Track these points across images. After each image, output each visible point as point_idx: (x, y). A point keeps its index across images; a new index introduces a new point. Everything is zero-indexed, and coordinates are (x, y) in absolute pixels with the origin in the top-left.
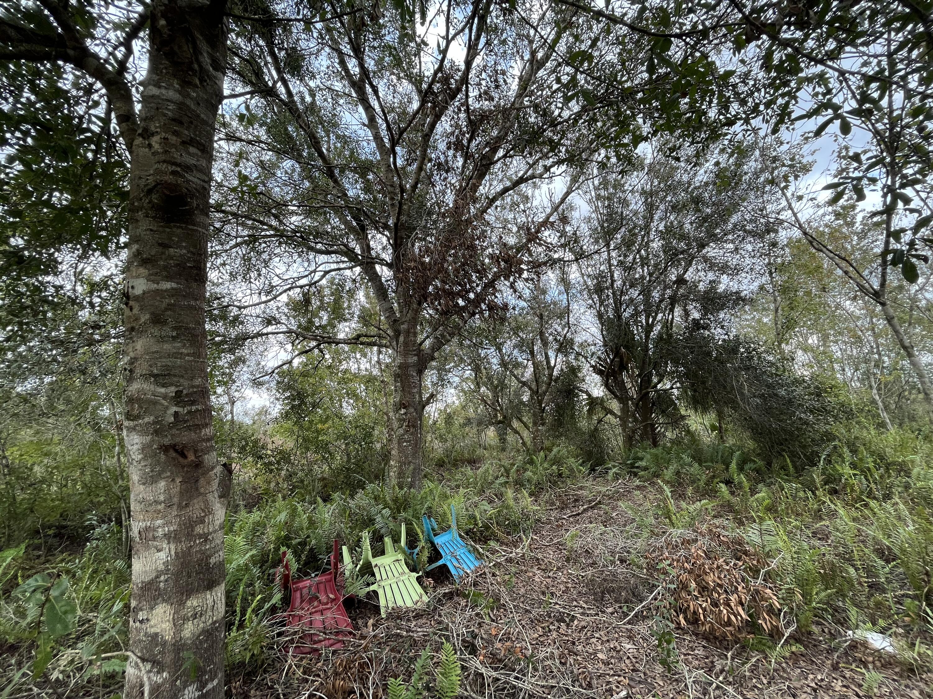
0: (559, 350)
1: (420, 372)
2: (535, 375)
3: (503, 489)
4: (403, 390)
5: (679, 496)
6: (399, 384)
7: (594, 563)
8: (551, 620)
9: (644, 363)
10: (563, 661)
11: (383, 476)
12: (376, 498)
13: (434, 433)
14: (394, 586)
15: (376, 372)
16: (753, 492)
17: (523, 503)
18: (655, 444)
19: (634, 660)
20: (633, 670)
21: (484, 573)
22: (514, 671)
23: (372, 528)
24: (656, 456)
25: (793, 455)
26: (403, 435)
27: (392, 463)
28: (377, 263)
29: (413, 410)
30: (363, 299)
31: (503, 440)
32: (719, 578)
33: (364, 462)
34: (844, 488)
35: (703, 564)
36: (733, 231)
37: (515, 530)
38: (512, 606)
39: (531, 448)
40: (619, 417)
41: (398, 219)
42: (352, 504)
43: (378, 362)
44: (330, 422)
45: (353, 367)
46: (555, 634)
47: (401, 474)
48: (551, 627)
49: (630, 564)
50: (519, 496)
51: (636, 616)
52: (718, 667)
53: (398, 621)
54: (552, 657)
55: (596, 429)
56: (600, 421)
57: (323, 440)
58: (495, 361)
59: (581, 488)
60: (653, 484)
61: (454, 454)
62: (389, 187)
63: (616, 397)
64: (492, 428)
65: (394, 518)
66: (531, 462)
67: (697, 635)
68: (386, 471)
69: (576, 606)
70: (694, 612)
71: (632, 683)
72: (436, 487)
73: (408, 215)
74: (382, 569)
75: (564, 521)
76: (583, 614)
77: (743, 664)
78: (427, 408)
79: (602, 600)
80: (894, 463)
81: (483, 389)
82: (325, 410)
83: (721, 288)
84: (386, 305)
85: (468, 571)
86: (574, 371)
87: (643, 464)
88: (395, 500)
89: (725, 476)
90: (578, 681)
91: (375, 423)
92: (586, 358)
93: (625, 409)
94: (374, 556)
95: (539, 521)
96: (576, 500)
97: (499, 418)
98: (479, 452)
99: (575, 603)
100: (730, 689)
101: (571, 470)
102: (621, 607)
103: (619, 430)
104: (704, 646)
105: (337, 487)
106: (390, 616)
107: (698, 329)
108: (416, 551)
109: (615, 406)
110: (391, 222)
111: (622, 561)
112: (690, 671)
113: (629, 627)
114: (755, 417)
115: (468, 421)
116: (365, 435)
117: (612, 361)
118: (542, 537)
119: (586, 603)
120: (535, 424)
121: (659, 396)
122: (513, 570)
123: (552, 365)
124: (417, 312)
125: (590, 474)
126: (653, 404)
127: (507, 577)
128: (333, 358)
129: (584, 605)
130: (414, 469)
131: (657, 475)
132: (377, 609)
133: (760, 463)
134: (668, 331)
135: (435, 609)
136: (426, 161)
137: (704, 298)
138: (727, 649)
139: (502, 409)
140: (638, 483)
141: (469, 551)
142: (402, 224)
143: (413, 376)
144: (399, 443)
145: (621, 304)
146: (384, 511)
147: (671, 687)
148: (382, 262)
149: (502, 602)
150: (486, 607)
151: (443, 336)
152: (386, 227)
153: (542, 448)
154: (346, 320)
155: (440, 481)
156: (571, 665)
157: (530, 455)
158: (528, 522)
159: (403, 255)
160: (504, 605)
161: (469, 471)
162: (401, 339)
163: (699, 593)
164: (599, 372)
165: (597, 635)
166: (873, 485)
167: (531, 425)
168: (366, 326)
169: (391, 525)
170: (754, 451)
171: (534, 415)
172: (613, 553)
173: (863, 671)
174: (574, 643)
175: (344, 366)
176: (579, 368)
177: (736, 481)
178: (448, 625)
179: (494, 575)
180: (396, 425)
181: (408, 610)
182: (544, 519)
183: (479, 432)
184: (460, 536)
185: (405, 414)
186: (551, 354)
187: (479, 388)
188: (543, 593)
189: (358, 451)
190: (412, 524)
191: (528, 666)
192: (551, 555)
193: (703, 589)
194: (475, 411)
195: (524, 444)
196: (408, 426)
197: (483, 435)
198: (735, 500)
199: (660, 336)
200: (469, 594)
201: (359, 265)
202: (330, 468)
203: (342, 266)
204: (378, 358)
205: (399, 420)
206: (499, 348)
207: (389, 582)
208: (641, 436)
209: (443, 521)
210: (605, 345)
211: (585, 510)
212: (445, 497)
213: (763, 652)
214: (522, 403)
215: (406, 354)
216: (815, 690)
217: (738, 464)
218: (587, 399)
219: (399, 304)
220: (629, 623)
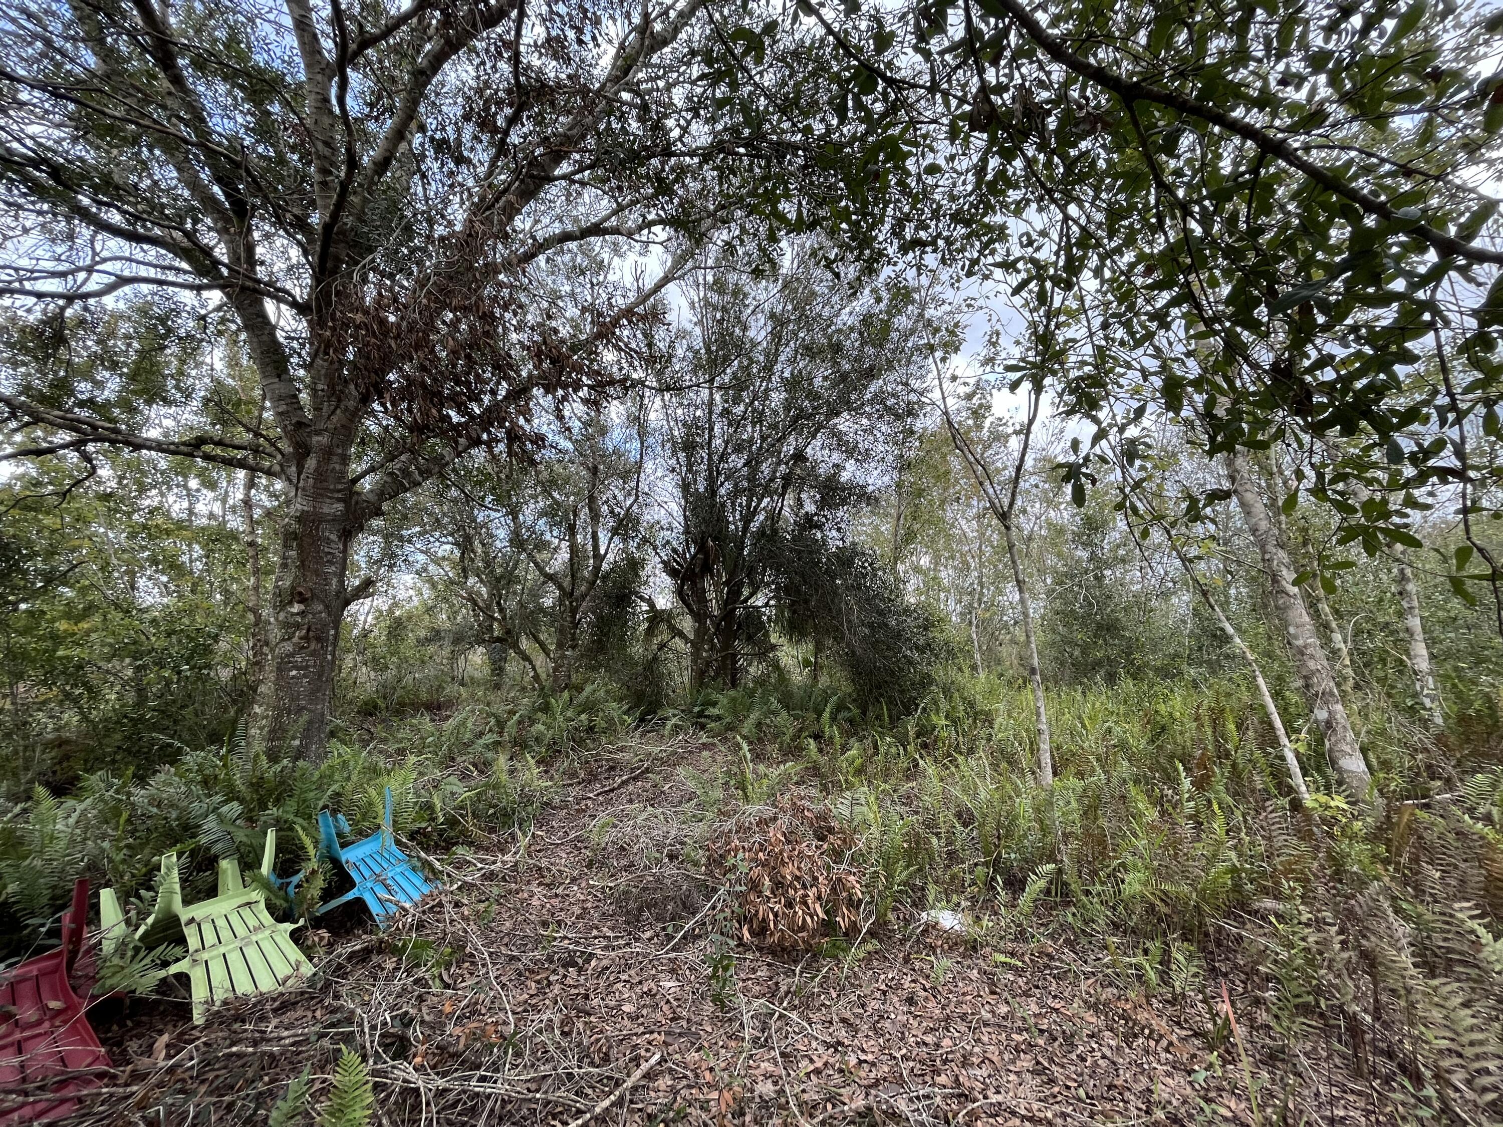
0: (615, 532)
1: (347, 535)
2: (572, 565)
3: (490, 755)
4: (303, 566)
5: (758, 757)
6: (293, 553)
7: (632, 865)
8: (552, 967)
9: (736, 566)
10: (566, 1029)
11: (232, 735)
12: (207, 783)
13: (361, 653)
14: (235, 959)
15: (235, 523)
16: (845, 749)
17: (524, 776)
18: (734, 685)
19: (675, 1003)
20: (672, 1020)
21: (440, 904)
22: (478, 1068)
23: (190, 844)
24: (734, 700)
25: (891, 702)
26: (292, 655)
27: (257, 709)
28: (269, 295)
29: (321, 607)
30: (219, 365)
31: (498, 669)
32: (799, 868)
33: (183, 707)
34: (935, 741)
35: (781, 853)
36: (871, 402)
37: (504, 823)
38: (486, 955)
39: (547, 684)
40: (691, 642)
41: (335, 216)
42: (139, 795)
43: (247, 503)
44: (97, 619)
45: (177, 506)
46: (557, 989)
47: (276, 733)
48: (553, 978)
49: (682, 862)
50: (519, 765)
51: (684, 937)
52: (784, 988)
53: (236, 1026)
54: (550, 1026)
55: (655, 659)
56: (662, 646)
57: (69, 658)
58: (502, 533)
59: (621, 749)
60: (725, 740)
61: (399, 692)
62: (320, 146)
63: (691, 611)
64: (481, 650)
65: (251, 820)
66: (546, 708)
67: (760, 949)
68: (241, 726)
69: (595, 938)
70: (764, 920)
71: (669, 1039)
72: (356, 755)
73: (361, 219)
74: (207, 929)
75: (589, 802)
76: (605, 948)
77: (812, 979)
78: (353, 607)
79: (638, 921)
80: (981, 712)
81: (472, 580)
82: (83, 591)
83: (845, 476)
84: (280, 387)
85: (407, 905)
86: (634, 565)
87: (713, 711)
88: (257, 784)
89: (815, 728)
90: (588, 1056)
91: (221, 627)
92: (655, 548)
93: (701, 631)
94: (187, 902)
95: (546, 804)
96: (612, 768)
97: (496, 634)
98: (451, 689)
99: (595, 932)
100: (794, 1015)
101: (610, 721)
102: (664, 929)
103: (687, 662)
104: (769, 965)
105: (100, 760)
106: (216, 1019)
107: (811, 528)
108: (295, 880)
109: (687, 624)
110: (315, 219)
111: (672, 857)
112: (749, 1003)
113: (673, 955)
114: (859, 651)
115: (436, 635)
116: (193, 651)
117: (693, 557)
118: (551, 831)
119: (612, 929)
120: (560, 645)
121: (748, 615)
122: (496, 891)
123: (602, 552)
124: (355, 417)
125: (636, 728)
126: (739, 628)
127: (481, 907)
128: (121, 478)
129: (610, 934)
130: (310, 722)
131: (730, 728)
132: (184, 1011)
133: (856, 711)
134: (773, 524)
135: (328, 985)
136: (413, 125)
137: (825, 487)
138: (796, 962)
139: (504, 618)
140: (704, 740)
141: (414, 869)
142: (342, 232)
143: (329, 541)
144: (281, 669)
145: (719, 473)
146: (225, 809)
147: (722, 1031)
148: (280, 295)
149: (468, 950)
150: (438, 964)
151: (405, 472)
152: (301, 224)
153: (566, 686)
154: (167, 402)
155: (365, 744)
156: (579, 1034)
157: (545, 696)
158: (530, 809)
159: (338, 293)
160: (473, 956)
161: (426, 723)
162: (311, 463)
163: (772, 892)
164: (672, 573)
165: (624, 977)
166: (961, 739)
167: (553, 647)
168: (224, 423)
169: (241, 836)
170: (850, 695)
171: (561, 631)
172: (659, 847)
173: (932, 958)
174: (586, 997)
175: (152, 499)
176: (642, 563)
177: (827, 735)
178: (353, 1012)
179: (457, 905)
180: (275, 633)
181: (263, 999)
182: (557, 801)
183: (453, 657)
184: (398, 843)
185: (302, 613)
186: (603, 537)
187: (466, 578)
188: (545, 924)
189: (168, 682)
190: (291, 829)
191: (506, 1053)
192: (563, 860)
193: (778, 885)
194: (452, 617)
195: (536, 677)
196: (306, 638)
197: (461, 660)
198: (823, 760)
199: (761, 532)
200: (405, 946)
201: (222, 288)
202: (85, 718)
203: (171, 277)
204: (247, 494)
205: (286, 625)
206: (514, 513)
207: (222, 950)
208: (717, 674)
209: (364, 817)
210: (687, 532)
211: (623, 782)
212: (374, 771)
213: (835, 957)
214: (541, 609)
215: (318, 493)
216: (884, 993)
217: (831, 713)
218: (647, 612)
219: (314, 392)
220: (673, 949)
